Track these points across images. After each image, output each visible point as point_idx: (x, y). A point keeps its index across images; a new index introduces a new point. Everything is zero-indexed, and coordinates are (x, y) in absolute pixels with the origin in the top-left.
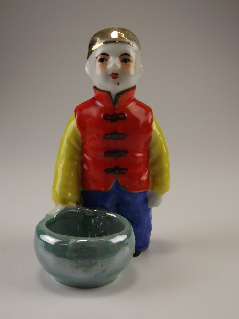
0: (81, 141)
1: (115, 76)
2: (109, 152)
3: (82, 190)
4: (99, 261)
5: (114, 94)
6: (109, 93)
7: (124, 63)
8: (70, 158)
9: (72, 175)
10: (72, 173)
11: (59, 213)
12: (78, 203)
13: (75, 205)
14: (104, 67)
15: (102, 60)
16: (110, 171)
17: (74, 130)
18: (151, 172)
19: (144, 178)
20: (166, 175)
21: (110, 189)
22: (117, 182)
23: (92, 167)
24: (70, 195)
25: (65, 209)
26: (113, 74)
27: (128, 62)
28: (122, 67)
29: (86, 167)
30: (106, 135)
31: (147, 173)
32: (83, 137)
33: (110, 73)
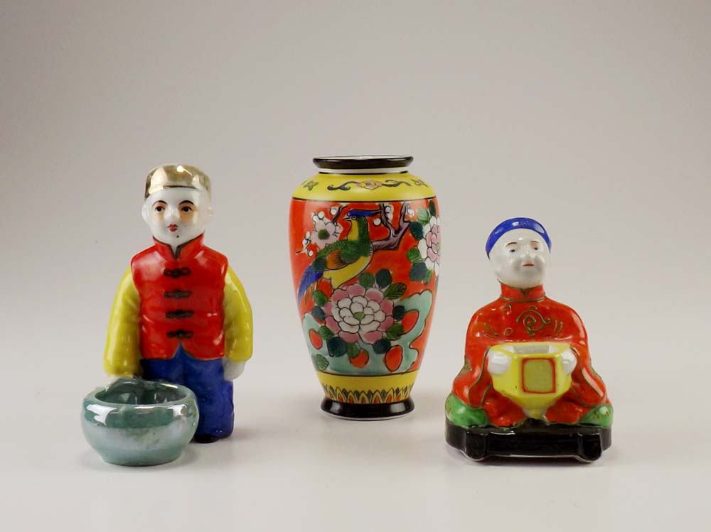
0: (139, 299)
1: (174, 228)
2: (171, 313)
3: (140, 358)
4: (151, 429)
5: (174, 246)
6: (169, 246)
7: (184, 212)
8: (127, 320)
9: (129, 340)
10: (129, 338)
11: (112, 385)
12: (136, 375)
13: (131, 376)
14: (162, 217)
15: (159, 209)
16: (173, 334)
17: (130, 287)
18: (227, 336)
19: (217, 342)
20: (247, 339)
21: (174, 356)
22: (181, 348)
23: (152, 329)
24: (125, 363)
25: (119, 381)
26: (171, 226)
27: (189, 211)
28: (181, 216)
29: (144, 329)
30: (167, 292)
31: (221, 336)
32: (141, 295)
33: (168, 225)
